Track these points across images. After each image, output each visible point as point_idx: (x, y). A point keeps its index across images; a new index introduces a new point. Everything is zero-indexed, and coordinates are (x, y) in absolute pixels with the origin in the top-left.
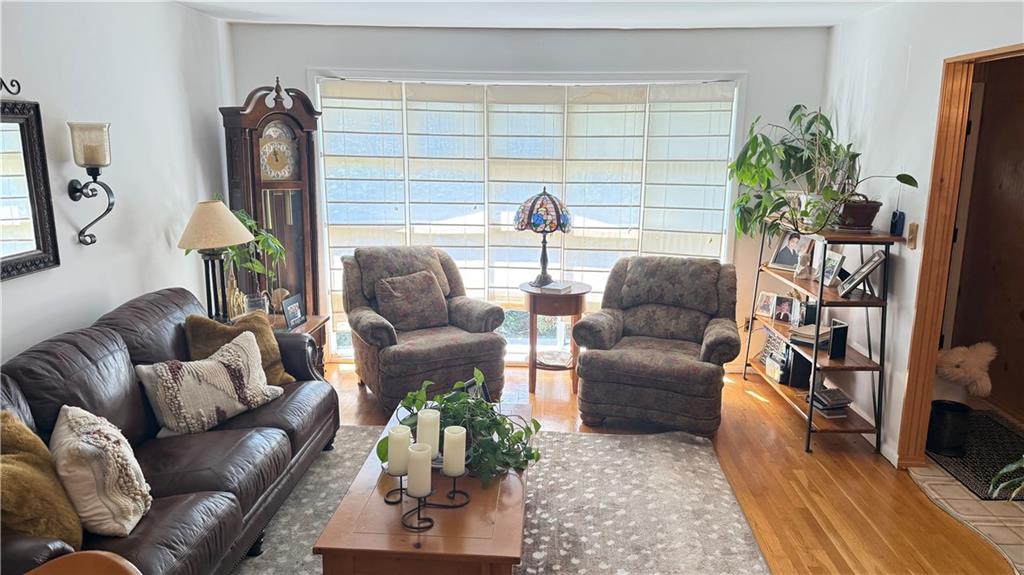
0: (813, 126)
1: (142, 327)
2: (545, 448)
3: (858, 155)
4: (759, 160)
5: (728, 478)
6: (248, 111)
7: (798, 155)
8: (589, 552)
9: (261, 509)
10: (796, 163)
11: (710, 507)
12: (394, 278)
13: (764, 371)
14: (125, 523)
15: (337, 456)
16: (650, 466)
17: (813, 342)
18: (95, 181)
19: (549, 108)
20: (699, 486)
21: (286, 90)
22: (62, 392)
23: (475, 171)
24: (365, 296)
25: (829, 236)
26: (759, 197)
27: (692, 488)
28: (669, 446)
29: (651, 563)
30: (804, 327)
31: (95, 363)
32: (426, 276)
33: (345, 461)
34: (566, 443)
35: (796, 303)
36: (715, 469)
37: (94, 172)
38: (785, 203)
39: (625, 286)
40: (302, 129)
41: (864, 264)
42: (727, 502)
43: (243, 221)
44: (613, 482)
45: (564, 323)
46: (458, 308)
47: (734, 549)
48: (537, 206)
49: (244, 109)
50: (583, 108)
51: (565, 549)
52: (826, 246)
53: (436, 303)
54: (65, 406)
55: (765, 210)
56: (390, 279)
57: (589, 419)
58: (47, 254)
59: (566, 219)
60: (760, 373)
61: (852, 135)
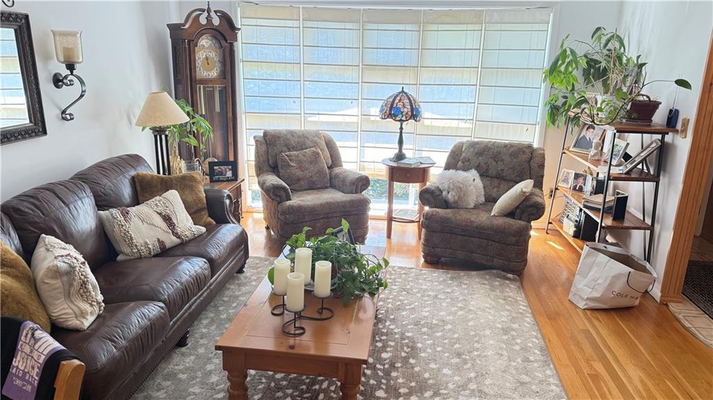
0: (610, 44)
1: (105, 181)
2: (395, 279)
3: (644, 64)
4: (567, 68)
5: (530, 305)
6: (187, 26)
7: (597, 66)
8: (423, 355)
9: (187, 314)
10: (595, 71)
11: (515, 326)
12: (291, 153)
13: (562, 228)
14: (84, 321)
15: (246, 278)
16: (471, 294)
17: (601, 207)
18: (72, 74)
19: (409, 27)
20: (508, 310)
21: (214, 11)
22: (43, 226)
23: (351, 74)
24: (269, 165)
25: (617, 127)
26: (565, 97)
27: (503, 311)
28: (487, 280)
29: (469, 365)
30: (593, 196)
31: (67, 205)
32: (314, 152)
33: (252, 281)
34: (411, 275)
35: (589, 178)
36: (521, 298)
37: (71, 67)
38: (585, 101)
39: (460, 162)
40: (226, 41)
41: (643, 149)
42: (528, 323)
43: (183, 108)
44: (444, 305)
45: (414, 189)
46: (337, 176)
47: (532, 358)
48: (397, 101)
49: (184, 25)
50: (434, 27)
51: (405, 352)
52: (615, 134)
53: (321, 172)
54: (43, 235)
55: (570, 106)
56: (288, 153)
57: (429, 258)
58: (37, 127)
59: (418, 112)
60: (559, 229)
61: (641, 50)
